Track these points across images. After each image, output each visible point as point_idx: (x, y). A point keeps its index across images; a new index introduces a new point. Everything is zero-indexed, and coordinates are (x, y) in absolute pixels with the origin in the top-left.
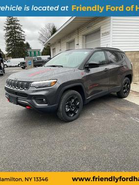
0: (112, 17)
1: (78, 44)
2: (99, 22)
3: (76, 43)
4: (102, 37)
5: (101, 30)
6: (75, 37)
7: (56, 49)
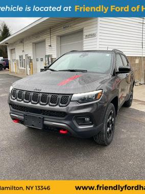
0: (99, 18)
1: (50, 46)
2: (79, 23)
3: (47, 44)
4: (84, 39)
5: (84, 31)
6: (45, 37)
7: (16, 50)
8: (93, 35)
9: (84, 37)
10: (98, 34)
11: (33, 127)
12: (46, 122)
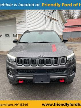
5: (17, 19)
8: (24, 22)
9: (17, 22)
10: (27, 22)
11: (41, 82)
12: (51, 77)
